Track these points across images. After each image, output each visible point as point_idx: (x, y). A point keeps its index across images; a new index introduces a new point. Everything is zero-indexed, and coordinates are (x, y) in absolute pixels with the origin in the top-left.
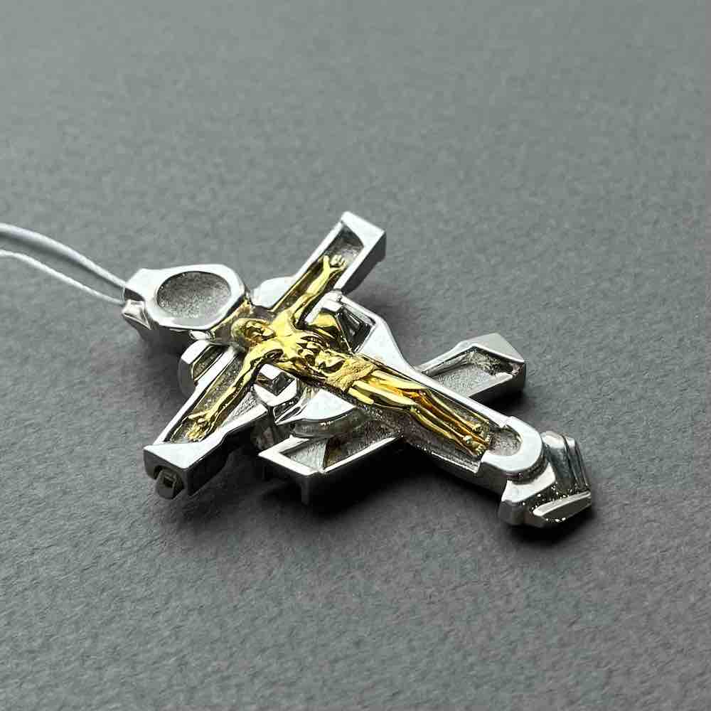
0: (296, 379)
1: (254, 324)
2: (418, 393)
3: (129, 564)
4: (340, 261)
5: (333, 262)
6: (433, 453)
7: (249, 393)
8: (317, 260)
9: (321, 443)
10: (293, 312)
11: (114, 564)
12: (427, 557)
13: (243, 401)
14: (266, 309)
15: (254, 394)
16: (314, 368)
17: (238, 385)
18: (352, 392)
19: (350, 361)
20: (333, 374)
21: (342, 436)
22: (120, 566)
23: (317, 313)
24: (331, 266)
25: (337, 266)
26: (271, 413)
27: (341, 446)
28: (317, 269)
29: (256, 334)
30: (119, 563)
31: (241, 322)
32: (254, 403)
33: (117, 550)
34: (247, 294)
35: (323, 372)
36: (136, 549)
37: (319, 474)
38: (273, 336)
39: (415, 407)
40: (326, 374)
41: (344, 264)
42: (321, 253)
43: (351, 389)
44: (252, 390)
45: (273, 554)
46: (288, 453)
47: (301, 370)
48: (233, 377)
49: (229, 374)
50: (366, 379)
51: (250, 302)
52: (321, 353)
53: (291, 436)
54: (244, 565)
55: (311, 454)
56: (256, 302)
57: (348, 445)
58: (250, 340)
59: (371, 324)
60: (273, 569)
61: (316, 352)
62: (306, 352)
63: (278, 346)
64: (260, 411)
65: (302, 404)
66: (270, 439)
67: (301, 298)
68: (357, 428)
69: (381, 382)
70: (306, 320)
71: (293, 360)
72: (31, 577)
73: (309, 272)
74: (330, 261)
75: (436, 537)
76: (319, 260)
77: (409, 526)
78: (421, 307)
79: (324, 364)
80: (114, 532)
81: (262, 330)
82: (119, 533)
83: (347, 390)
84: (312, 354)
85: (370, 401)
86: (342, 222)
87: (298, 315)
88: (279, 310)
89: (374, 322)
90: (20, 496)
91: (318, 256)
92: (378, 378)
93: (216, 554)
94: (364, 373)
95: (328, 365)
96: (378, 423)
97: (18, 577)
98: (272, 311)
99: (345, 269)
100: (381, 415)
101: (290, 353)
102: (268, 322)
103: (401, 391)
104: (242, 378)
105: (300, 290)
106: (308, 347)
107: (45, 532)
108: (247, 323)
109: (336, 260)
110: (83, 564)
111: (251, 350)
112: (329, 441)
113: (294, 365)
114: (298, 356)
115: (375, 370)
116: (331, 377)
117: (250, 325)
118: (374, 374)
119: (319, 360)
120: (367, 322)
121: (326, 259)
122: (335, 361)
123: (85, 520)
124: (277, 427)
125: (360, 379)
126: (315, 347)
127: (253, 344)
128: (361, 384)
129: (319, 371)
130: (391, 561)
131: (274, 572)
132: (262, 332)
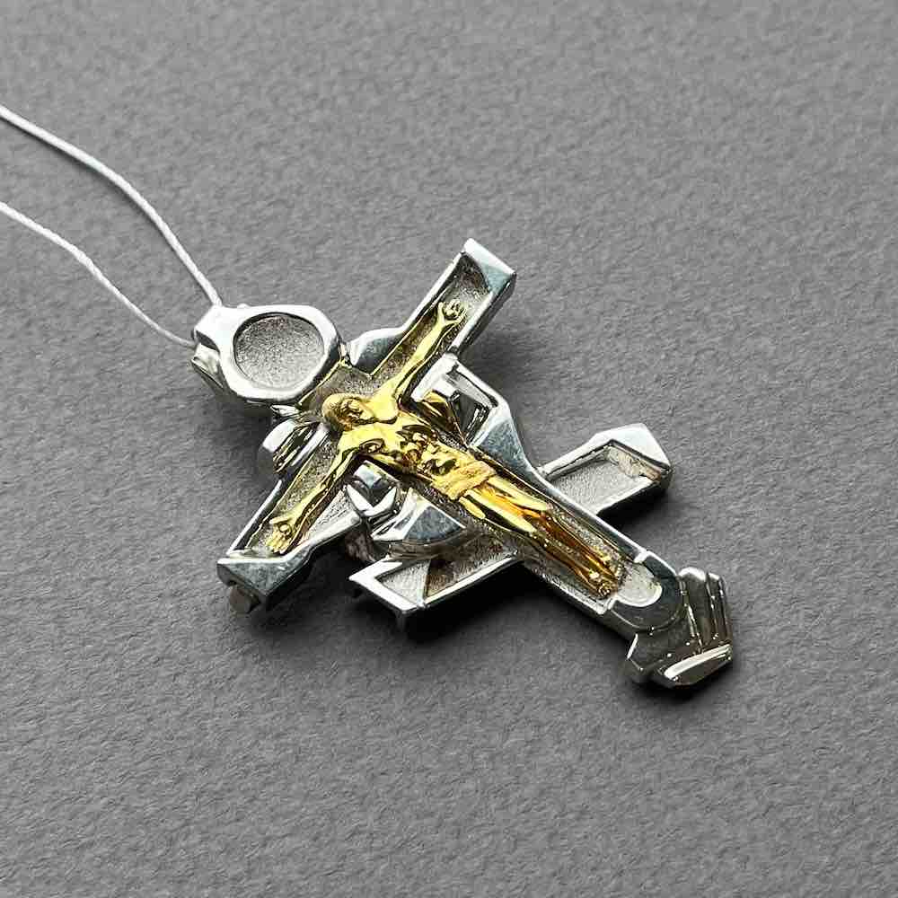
2: (540, 514)
3: (380, 873)
4: (457, 309)
5: (449, 311)
10: (397, 384)
11: (362, 870)
16: (419, 466)
18: (463, 501)
19: (462, 461)
20: (442, 478)
22: (370, 874)
24: (447, 318)
25: (453, 317)
29: (352, 415)
30: (368, 869)
31: (335, 400)
33: (365, 850)
35: (429, 474)
36: (388, 849)
38: (372, 420)
40: (434, 477)
41: (462, 315)
43: (461, 498)
50: (481, 487)
52: (429, 447)
58: (345, 423)
61: (423, 446)
62: (410, 446)
63: (378, 435)
69: (498, 493)
71: (395, 454)
72: (265, 879)
74: (445, 308)
79: (430, 462)
82: (367, 824)
83: (457, 499)
84: (417, 448)
85: (483, 515)
87: (403, 388)
90: (245, 757)
92: (494, 488)
94: (478, 480)
95: (437, 464)
97: (250, 878)
103: (520, 509)
106: (414, 438)
107: (278, 815)
108: (341, 402)
109: (453, 307)
110: (328, 866)
111: (345, 435)
113: (395, 461)
114: (400, 450)
115: (492, 476)
116: (439, 483)
117: (345, 404)
118: (490, 481)
119: (425, 457)
122: (445, 458)
123: (324, 801)
125: (474, 488)
126: (423, 439)
127: (347, 429)
128: (474, 495)
129: (425, 471)
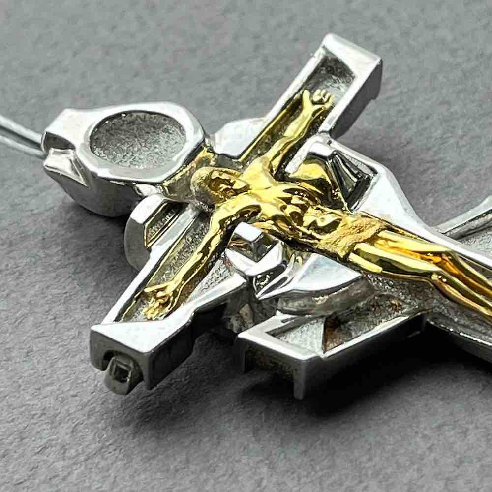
0: (280, 241)
1: (220, 174)
2: (441, 257)
3: (75, 476)
4: (324, 96)
5: (316, 98)
6: (462, 334)
7: (219, 262)
8: (294, 96)
9: (317, 322)
10: (270, 160)
11: (55, 477)
12: (461, 462)
13: (213, 270)
14: (232, 158)
15: (226, 261)
16: (302, 229)
17: (205, 251)
18: (353, 257)
19: (349, 220)
20: (328, 235)
21: (343, 314)
22: (64, 479)
23: (301, 161)
24: (314, 103)
25: (320, 102)
26: (250, 284)
27: (342, 326)
28: (294, 107)
29: (224, 186)
30: (62, 475)
31: (204, 172)
32: (227, 272)
33: (58, 459)
34: (207, 140)
35: (314, 234)
36: (82, 458)
37: (318, 358)
38: (246, 189)
39: (438, 273)
40: (318, 236)
41: (330, 101)
42: (298, 88)
43: (352, 254)
44: (223, 256)
45: (262, 461)
46: (276, 334)
47: (284, 231)
48: (196, 243)
49: (191, 239)
50: (372, 240)
51: (211, 150)
52: (310, 210)
53: (278, 313)
54: (224, 475)
55: (304, 336)
56: (219, 150)
57: (350, 325)
58: (217, 194)
59: (371, 175)
60: (262, 479)
61: (304, 208)
62: (290, 209)
63: (254, 202)
64: (235, 282)
65: (289, 274)
66: (248, 320)
67: (278, 143)
68: (362, 303)
69: (391, 244)
70: (286, 170)
71: (275, 218)
73: (285, 111)
74: (311, 97)
75: (471, 438)
76: (297, 96)
77: (434, 425)
78: (428, 159)
79: (314, 223)
80: (53, 437)
81: (231, 181)
82: (58, 439)
83: (348, 255)
84: (299, 210)
85: (378, 269)
86: (324, 47)
87: (276, 163)
88: (249, 159)
89: (375, 172)
91: (296, 91)
92: (387, 240)
93: (188, 462)
94: (368, 233)
95: (321, 224)
96: (389, 297)
98: (240, 160)
99: (331, 108)
100: (392, 287)
101: (269, 210)
102: (237, 173)
103: (419, 255)
104: (208, 244)
105: (273, 134)
106: (293, 201)
108: (211, 173)
109: (320, 95)
110: (16, 477)
111: (219, 207)
112: (327, 319)
113: (276, 225)
114: (280, 213)
115: (383, 230)
116: (324, 240)
117: (215, 175)
118: (381, 234)
119: (308, 219)
120: (366, 171)
121: (306, 94)
122: (329, 219)
124: (259, 302)
125: (364, 241)
126: (303, 202)
127: (219, 200)
128: (365, 247)
129: (309, 232)
130: (415, 467)
131: (264, 483)
132: (232, 185)
